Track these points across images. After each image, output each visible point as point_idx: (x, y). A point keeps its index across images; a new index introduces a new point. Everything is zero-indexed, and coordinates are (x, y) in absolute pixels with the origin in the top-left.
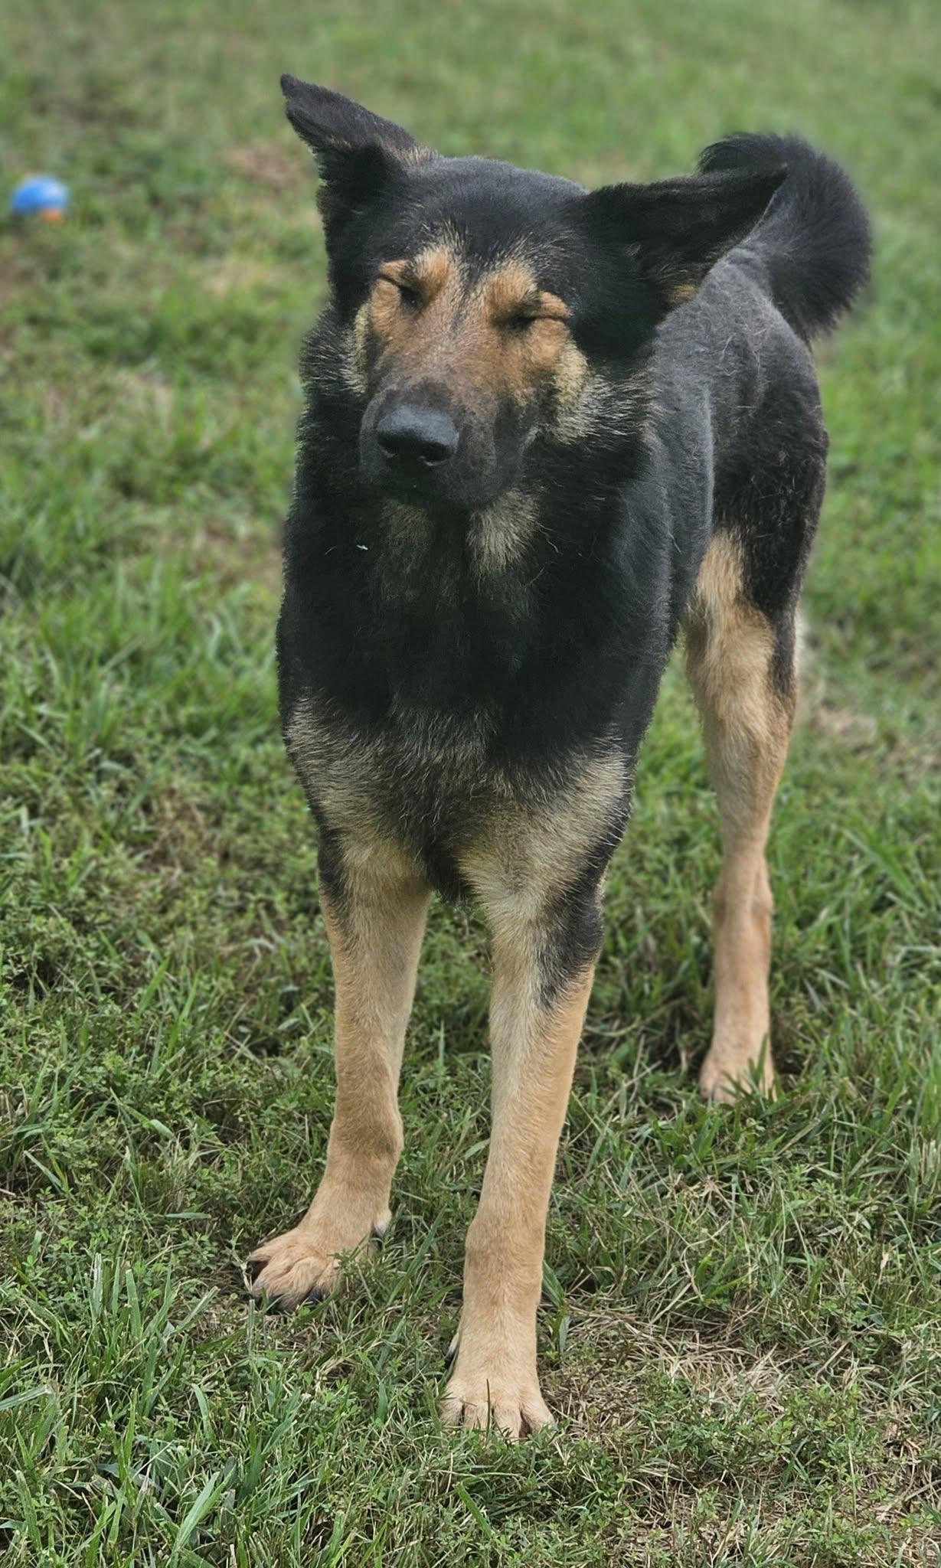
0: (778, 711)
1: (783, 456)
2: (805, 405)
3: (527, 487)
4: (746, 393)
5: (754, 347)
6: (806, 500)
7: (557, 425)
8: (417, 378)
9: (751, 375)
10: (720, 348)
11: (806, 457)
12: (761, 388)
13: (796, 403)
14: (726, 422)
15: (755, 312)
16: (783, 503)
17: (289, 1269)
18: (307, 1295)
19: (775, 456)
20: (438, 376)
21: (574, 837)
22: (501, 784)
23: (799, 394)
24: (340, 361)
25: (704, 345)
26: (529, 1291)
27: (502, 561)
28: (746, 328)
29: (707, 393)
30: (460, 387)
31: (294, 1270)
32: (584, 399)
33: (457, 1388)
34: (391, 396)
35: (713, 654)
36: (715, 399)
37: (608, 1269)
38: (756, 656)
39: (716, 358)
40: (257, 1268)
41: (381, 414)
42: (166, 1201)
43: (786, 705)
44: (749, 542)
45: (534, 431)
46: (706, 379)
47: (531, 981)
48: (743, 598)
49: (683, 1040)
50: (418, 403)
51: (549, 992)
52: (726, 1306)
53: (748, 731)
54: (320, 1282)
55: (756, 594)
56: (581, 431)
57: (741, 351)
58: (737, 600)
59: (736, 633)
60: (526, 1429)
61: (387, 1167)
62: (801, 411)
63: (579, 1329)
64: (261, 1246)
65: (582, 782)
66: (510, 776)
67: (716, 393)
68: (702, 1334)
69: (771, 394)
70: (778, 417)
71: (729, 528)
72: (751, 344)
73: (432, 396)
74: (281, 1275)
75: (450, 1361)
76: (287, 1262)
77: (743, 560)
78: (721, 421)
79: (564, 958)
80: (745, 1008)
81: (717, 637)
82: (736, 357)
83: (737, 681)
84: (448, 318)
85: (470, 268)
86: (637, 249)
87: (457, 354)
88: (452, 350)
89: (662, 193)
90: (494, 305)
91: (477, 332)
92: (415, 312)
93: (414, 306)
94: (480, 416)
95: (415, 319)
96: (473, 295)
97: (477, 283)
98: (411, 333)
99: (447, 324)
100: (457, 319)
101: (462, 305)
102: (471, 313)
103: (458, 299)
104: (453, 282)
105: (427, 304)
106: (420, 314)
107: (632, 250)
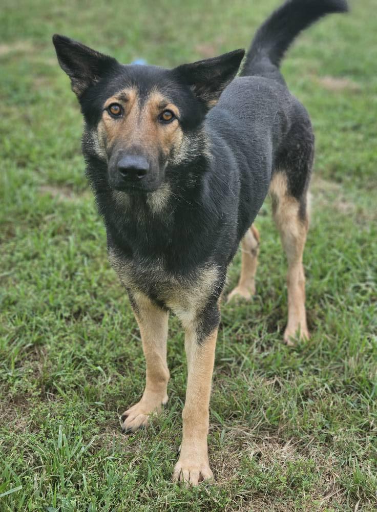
0: (302, 227)
1: (298, 146)
2: (305, 128)
3: (166, 181)
4: (284, 129)
5: (286, 113)
6: (308, 159)
7: (174, 159)
8: (129, 145)
9: (286, 122)
10: (274, 115)
11: (306, 144)
12: (289, 125)
13: (302, 128)
14: (277, 139)
15: (286, 99)
16: (300, 161)
17: (134, 419)
18: (139, 428)
19: (295, 146)
20: (137, 143)
21: (201, 294)
22: (173, 280)
23: (303, 124)
24: (93, 144)
25: (268, 115)
26: (203, 431)
27: (161, 208)
28: (283, 106)
29: (269, 132)
30: (146, 146)
31: (135, 420)
32: (183, 147)
34: (121, 153)
35: (279, 212)
36: (272, 133)
37: (239, 411)
38: (294, 211)
39: (272, 118)
40: (124, 418)
41: (118, 159)
42: (96, 398)
43: (304, 223)
44: (289, 175)
45: (167, 163)
46: (268, 127)
48: (288, 194)
49: (279, 323)
50: (132, 154)
52: (276, 423)
53: (292, 234)
54: (144, 423)
55: (292, 192)
56: (183, 159)
57: (281, 114)
58: (286, 194)
59: (285, 205)
60: (201, 479)
61: (165, 385)
62: (303, 130)
63: (228, 434)
64: (128, 409)
66: (176, 278)
67: (273, 130)
68: (270, 433)
69: (293, 126)
70: (296, 133)
71: (282, 170)
72: (285, 111)
73: (136, 151)
74: (132, 421)
75: (178, 455)
76: (133, 416)
77: (287, 181)
78: (275, 139)
80: (297, 313)
81: (280, 206)
82: (280, 117)
83: (287, 220)
84: (136, 119)
85: (141, 100)
86: (195, 87)
87: (142, 134)
88: (140, 132)
89: (198, 65)
90: (151, 113)
91: (147, 124)
92: (122, 120)
93: (122, 118)
94: (154, 156)
95: (123, 123)
96: (143, 110)
97: (143, 105)
98: (122, 128)
99: (135, 123)
100: (139, 121)
101: (140, 114)
102: (144, 118)
103: (138, 113)
104: (136, 106)
105: (126, 116)
106: (125, 120)
107: (193, 88)
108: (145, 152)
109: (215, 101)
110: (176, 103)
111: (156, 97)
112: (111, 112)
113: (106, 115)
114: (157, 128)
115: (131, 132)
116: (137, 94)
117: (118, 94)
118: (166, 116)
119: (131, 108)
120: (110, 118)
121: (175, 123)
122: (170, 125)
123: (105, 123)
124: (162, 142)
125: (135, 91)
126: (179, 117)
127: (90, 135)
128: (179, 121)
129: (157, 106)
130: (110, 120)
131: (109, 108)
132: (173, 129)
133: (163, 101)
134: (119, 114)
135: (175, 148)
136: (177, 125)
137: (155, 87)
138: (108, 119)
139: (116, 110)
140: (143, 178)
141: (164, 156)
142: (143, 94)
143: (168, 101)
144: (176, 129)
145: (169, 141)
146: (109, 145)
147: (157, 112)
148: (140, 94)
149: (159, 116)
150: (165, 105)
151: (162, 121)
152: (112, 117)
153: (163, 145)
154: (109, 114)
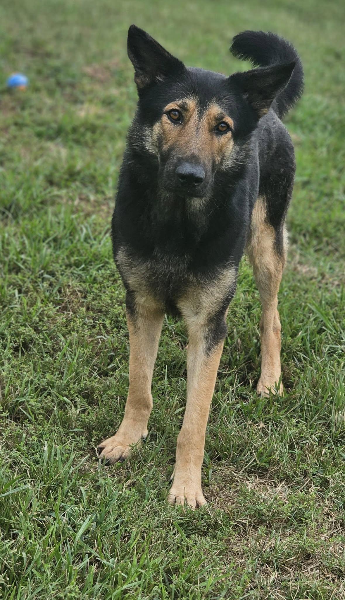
0: (278, 262)
1: (282, 170)
2: (290, 154)
4: (269, 147)
7: (223, 166)
9: (271, 141)
12: (275, 145)
13: (286, 152)
14: (263, 156)
16: (282, 187)
17: (112, 450)
18: (119, 459)
19: (279, 170)
22: (192, 278)
23: (288, 150)
28: (270, 124)
30: (203, 157)
31: (114, 450)
32: (232, 155)
33: (173, 492)
34: (179, 159)
35: (255, 241)
36: (259, 147)
37: (226, 453)
39: (260, 132)
40: (101, 450)
42: (69, 425)
43: (281, 260)
44: (269, 200)
45: (216, 170)
46: (257, 139)
47: (202, 346)
48: (267, 220)
49: (249, 376)
51: (209, 349)
52: (268, 466)
53: (268, 269)
55: (271, 220)
56: (230, 165)
57: (268, 131)
58: (265, 221)
59: (264, 233)
61: (147, 413)
63: (216, 473)
64: (103, 442)
65: (221, 277)
66: (195, 275)
67: (260, 145)
68: (259, 476)
69: (278, 148)
70: (280, 156)
71: (263, 195)
72: (271, 130)
74: (110, 452)
75: (171, 482)
76: (112, 447)
77: (266, 207)
79: (214, 338)
81: (257, 234)
82: (267, 133)
83: (263, 251)
84: (194, 129)
85: (200, 110)
86: (247, 95)
87: (200, 143)
88: (198, 142)
89: (251, 74)
90: (209, 124)
91: (204, 135)
92: (181, 127)
93: (181, 124)
94: (209, 167)
95: (181, 130)
96: (202, 120)
97: (202, 115)
98: (180, 135)
99: (194, 132)
100: (197, 130)
101: (198, 124)
102: (202, 127)
103: (197, 122)
104: (195, 115)
105: (186, 124)
106: (183, 127)
107: (245, 96)
108: (202, 162)
109: (266, 110)
110: (231, 115)
111: (215, 109)
112: (171, 117)
113: (165, 118)
114: (212, 139)
115: (189, 141)
116: (197, 103)
117: (180, 102)
118: (222, 127)
119: (190, 117)
120: (169, 122)
121: (229, 134)
122: (224, 136)
123: (163, 126)
124: (216, 152)
125: (196, 101)
126: (233, 129)
127: (142, 130)
128: (232, 133)
129: (215, 118)
130: (169, 124)
131: (169, 113)
132: (226, 140)
133: (221, 113)
134: (178, 119)
135: (225, 156)
136: (230, 136)
137: (214, 99)
138: (167, 123)
139: (175, 115)
140: (197, 185)
141: (216, 165)
142: (203, 105)
143: (224, 113)
144: (229, 140)
145: (221, 151)
146: (165, 147)
147: (214, 123)
148: (200, 104)
149: (216, 126)
150: (223, 118)
151: (217, 131)
152: (171, 121)
153: (215, 155)
154: (169, 118)
